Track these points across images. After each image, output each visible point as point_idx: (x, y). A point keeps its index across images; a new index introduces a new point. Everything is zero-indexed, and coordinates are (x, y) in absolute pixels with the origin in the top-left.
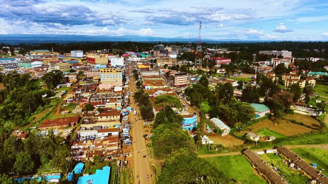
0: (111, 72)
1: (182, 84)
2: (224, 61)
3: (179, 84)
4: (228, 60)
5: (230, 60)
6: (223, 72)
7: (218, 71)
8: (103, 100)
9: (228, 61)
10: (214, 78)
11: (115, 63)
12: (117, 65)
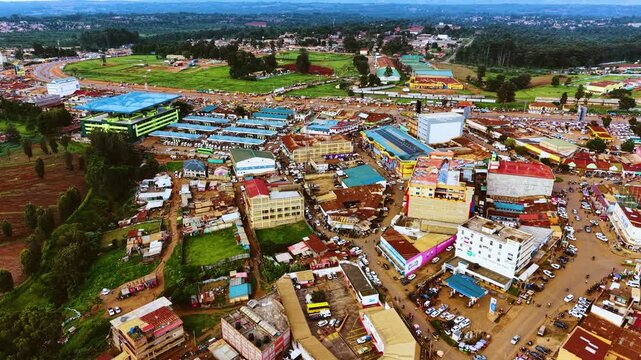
11: (470, 253)
12: (475, 267)
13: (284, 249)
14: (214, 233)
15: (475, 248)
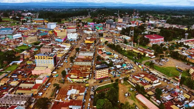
0: (44, 58)
1: (103, 77)
2: (157, 40)
3: (99, 77)
4: (161, 39)
5: (163, 39)
6: (152, 56)
7: (147, 55)
8: (7, 105)
9: (160, 41)
10: (140, 66)
11: (70, 37)
12: (71, 39)
13: (39, 44)
14: (20, 46)
15: (70, 36)
